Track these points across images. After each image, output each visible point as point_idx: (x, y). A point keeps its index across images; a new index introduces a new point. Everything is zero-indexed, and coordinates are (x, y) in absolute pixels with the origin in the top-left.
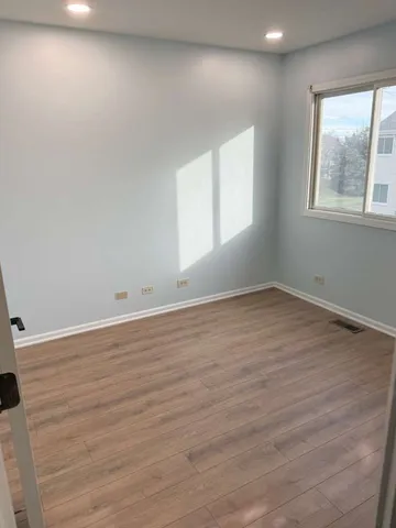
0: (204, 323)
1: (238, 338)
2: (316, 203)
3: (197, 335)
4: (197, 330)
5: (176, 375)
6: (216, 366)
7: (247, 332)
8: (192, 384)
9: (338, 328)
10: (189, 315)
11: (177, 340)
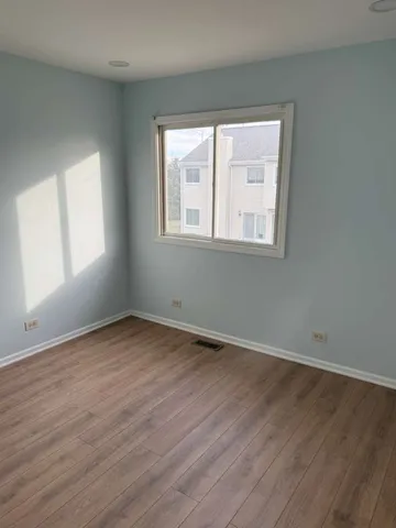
0: (63, 368)
1: (109, 378)
2: (168, 230)
3: (59, 384)
4: (57, 378)
5: (47, 438)
6: (91, 415)
7: (116, 369)
8: (69, 444)
9: (202, 348)
10: (42, 362)
11: (36, 394)
